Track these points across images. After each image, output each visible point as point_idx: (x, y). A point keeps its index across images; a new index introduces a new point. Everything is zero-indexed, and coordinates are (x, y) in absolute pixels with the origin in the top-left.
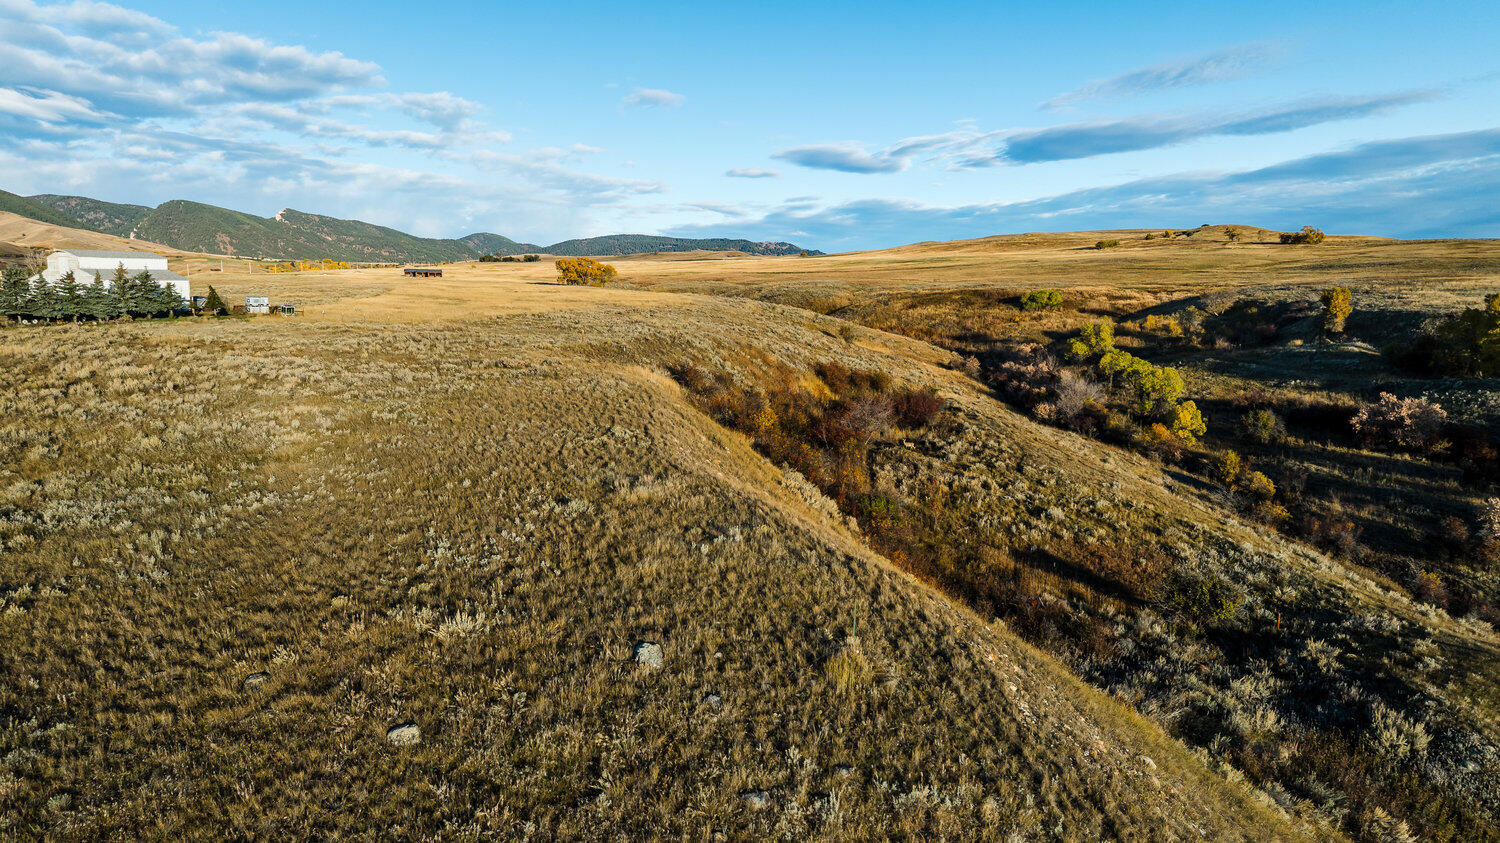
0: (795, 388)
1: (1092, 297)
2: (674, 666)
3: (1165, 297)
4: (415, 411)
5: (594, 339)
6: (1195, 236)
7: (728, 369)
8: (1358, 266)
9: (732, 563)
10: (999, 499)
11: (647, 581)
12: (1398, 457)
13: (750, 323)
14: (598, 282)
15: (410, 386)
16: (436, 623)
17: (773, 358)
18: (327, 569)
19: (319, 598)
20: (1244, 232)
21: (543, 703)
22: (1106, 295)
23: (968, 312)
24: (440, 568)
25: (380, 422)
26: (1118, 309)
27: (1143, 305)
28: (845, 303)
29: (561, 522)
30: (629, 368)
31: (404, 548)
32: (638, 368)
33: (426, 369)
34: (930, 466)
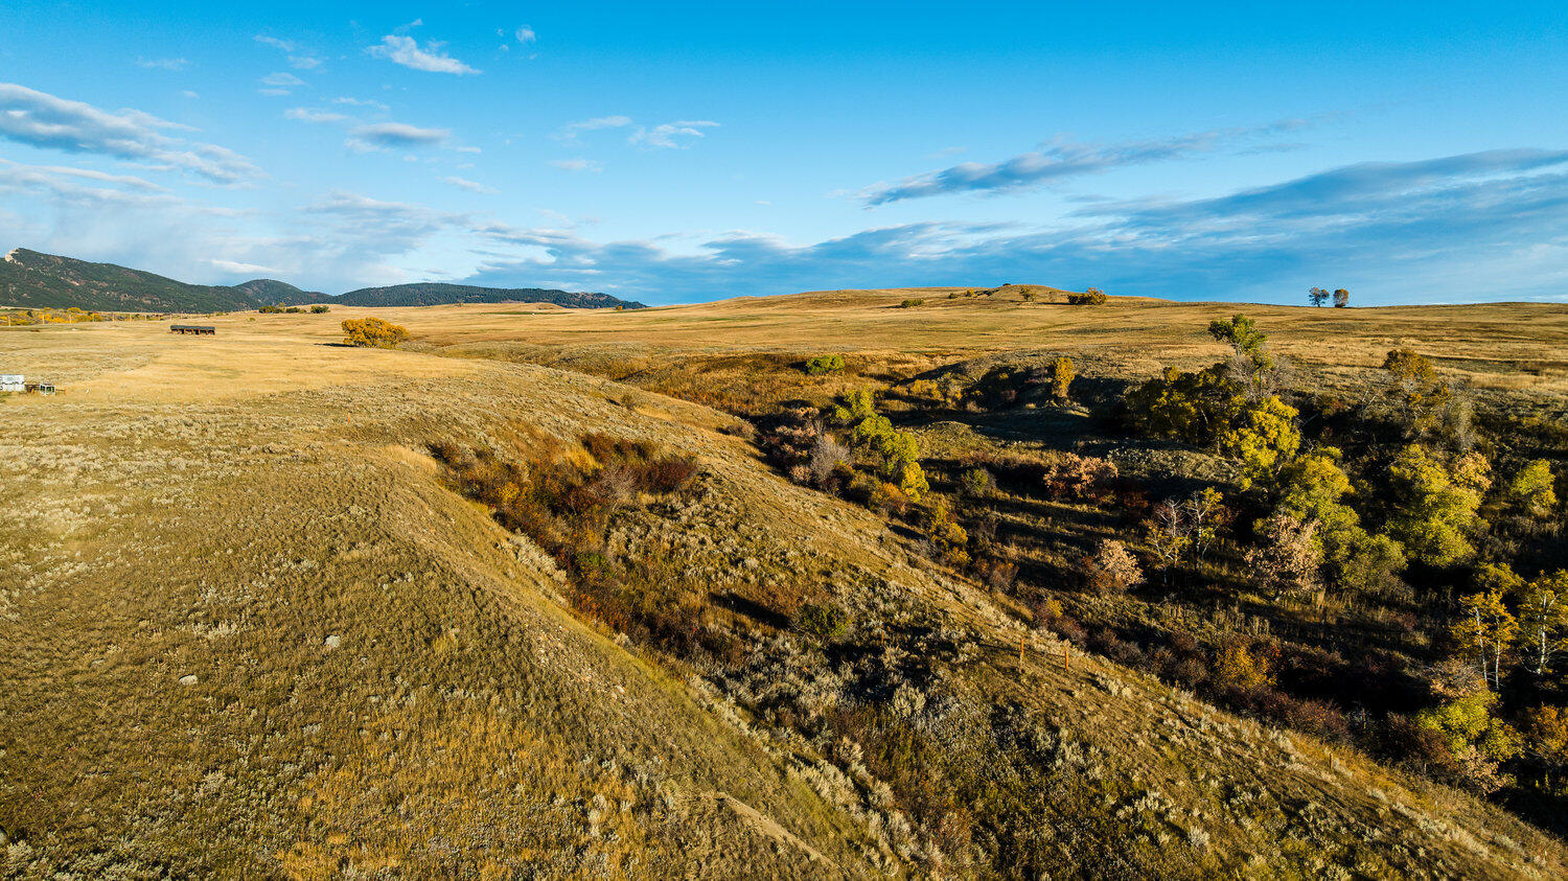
0: (557, 460)
1: (873, 362)
2: (346, 646)
3: (940, 362)
4: (189, 496)
5: (360, 420)
6: (994, 296)
7: (492, 444)
8: (1114, 331)
9: (400, 594)
10: (710, 553)
11: (342, 605)
12: (1078, 508)
13: (530, 394)
14: (388, 343)
15: (184, 474)
16: (207, 631)
17: (540, 431)
18: (132, 607)
19: (130, 622)
20: (1039, 293)
21: (266, 663)
22: (887, 359)
23: (758, 376)
24: (209, 604)
25: (160, 507)
26: (895, 373)
27: (918, 369)
28: (643, 366)
29: (295, 575)
30: (390, 448)
31: (185, 593)
32: (400, 448)
33: (198, 456)
34: (661, 527)
